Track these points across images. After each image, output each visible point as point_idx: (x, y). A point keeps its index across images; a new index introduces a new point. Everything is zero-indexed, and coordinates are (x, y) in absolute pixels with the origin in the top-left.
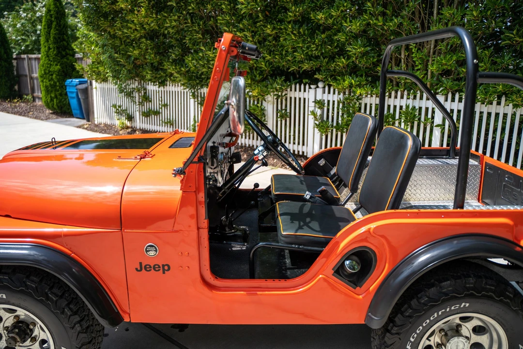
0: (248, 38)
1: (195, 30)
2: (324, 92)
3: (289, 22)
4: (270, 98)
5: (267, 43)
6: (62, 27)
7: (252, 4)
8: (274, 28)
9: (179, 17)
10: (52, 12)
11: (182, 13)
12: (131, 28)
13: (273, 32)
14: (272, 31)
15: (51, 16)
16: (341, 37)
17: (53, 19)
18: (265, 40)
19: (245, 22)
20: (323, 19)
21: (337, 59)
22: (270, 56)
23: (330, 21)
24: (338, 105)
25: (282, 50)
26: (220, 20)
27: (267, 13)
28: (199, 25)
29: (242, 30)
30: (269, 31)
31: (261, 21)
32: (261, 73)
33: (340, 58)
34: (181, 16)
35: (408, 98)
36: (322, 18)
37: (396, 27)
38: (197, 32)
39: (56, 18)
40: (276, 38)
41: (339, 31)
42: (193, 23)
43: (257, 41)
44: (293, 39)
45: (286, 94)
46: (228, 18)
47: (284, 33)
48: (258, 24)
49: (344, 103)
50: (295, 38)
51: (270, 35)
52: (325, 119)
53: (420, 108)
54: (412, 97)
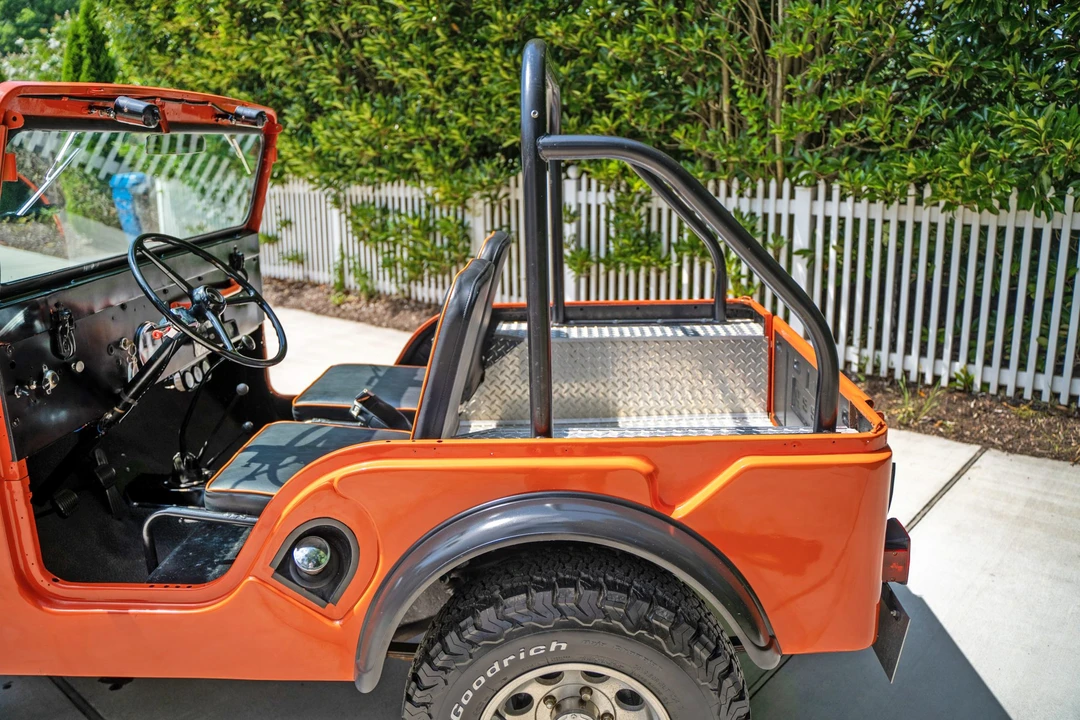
0: (423, 81)
1: (325, 68)
2: (579, 188)
3: (496, 45)
4: (478, 204)
5: (459, 89)
6: (102, 68)
7: (420, 9)
8: (468, 59)
9: (289, 42)
10: (82, 40)
11: (293, 34)
12: (207, 68)
13: (469, 66)
14: (465, 64)
15: (80, 46)
16: (600, 72)
18: (456, 82)
19: (413, 47)
20: (560, 35)
21: (597, 117)
22: (467, 115)
23: (575, 39)
24: (608, 214)
25: (489, 103)
26: (369, 45)
27: (455, 27)
28: (331, 56)
29: (410, 64)
30: (458, 65)
31: (443, 44)
32: (454, 152)
33: (601, 116)
34: (292, 40)
35: (741, 196)
36: (557, 32)
37: (702, 46)
38: (329, 72)
39: (89, 51)
40: (475, 79)
41: (595, 60)
42: (319, 52)
43: (441, 86)
44: (505, 80)
45: (507, 195)
46: (382, 40)
47: (488, 68)
48: (439, 51)
49: (618, 210)
50: (509, 75)
51: (464, 73)
52: (583, 244)
53: (766, 216)
54: (748, 192)
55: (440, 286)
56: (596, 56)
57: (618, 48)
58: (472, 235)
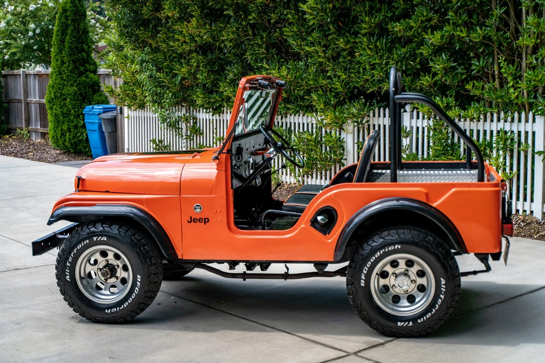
0: (320, 54)
1: (258, 44)
2: (412, 118)
3: (364, 35)
4: (350, 126)
5: (341, 60)
6: (81, 32)
7: (321, 14)
8: (348, 42)
9: (238, 29)
10: (68, 14)
11: (241, 24)
12: (178, 40)
13: (348, 46)
14: (346, 45)
15: (67, 18)
16: (425, 51)
17: (69, 22)
18: (339, 55)
19: (314, 35)
20: (402, 30)
21: (423, 76)
22: (345, 74)
23: (410, 34)
24: (429, 132)
25: (359, 67)
26: (287, 32)
27: (340, 24)
28: (262, 38)
29: (312, 44)
30: (342, 45)
31: (333, 33)
32: (336, 96)
33: (425, 76)
34: (240, 27)
35: (506, 121)
36: (400, 29)
37: (481, 38)
38: (260, 46)
39: (73, 20)
40: (351, 53)
41: (422, 45)
42: (254, 35)
43: (330, 57)
44: (370, 55)
45: (368, 121)
46: (295, 29)
47: (360, 48)
48: (330, 37)
49: (435, 130)
50: (372, 52)
51: (344, 50)
52: (414, 151)
53: (519, 133)
54: (509, 119)
55: (323, 177)
56: (422, 43)
57: (435, 38)
58: (345, 146)
